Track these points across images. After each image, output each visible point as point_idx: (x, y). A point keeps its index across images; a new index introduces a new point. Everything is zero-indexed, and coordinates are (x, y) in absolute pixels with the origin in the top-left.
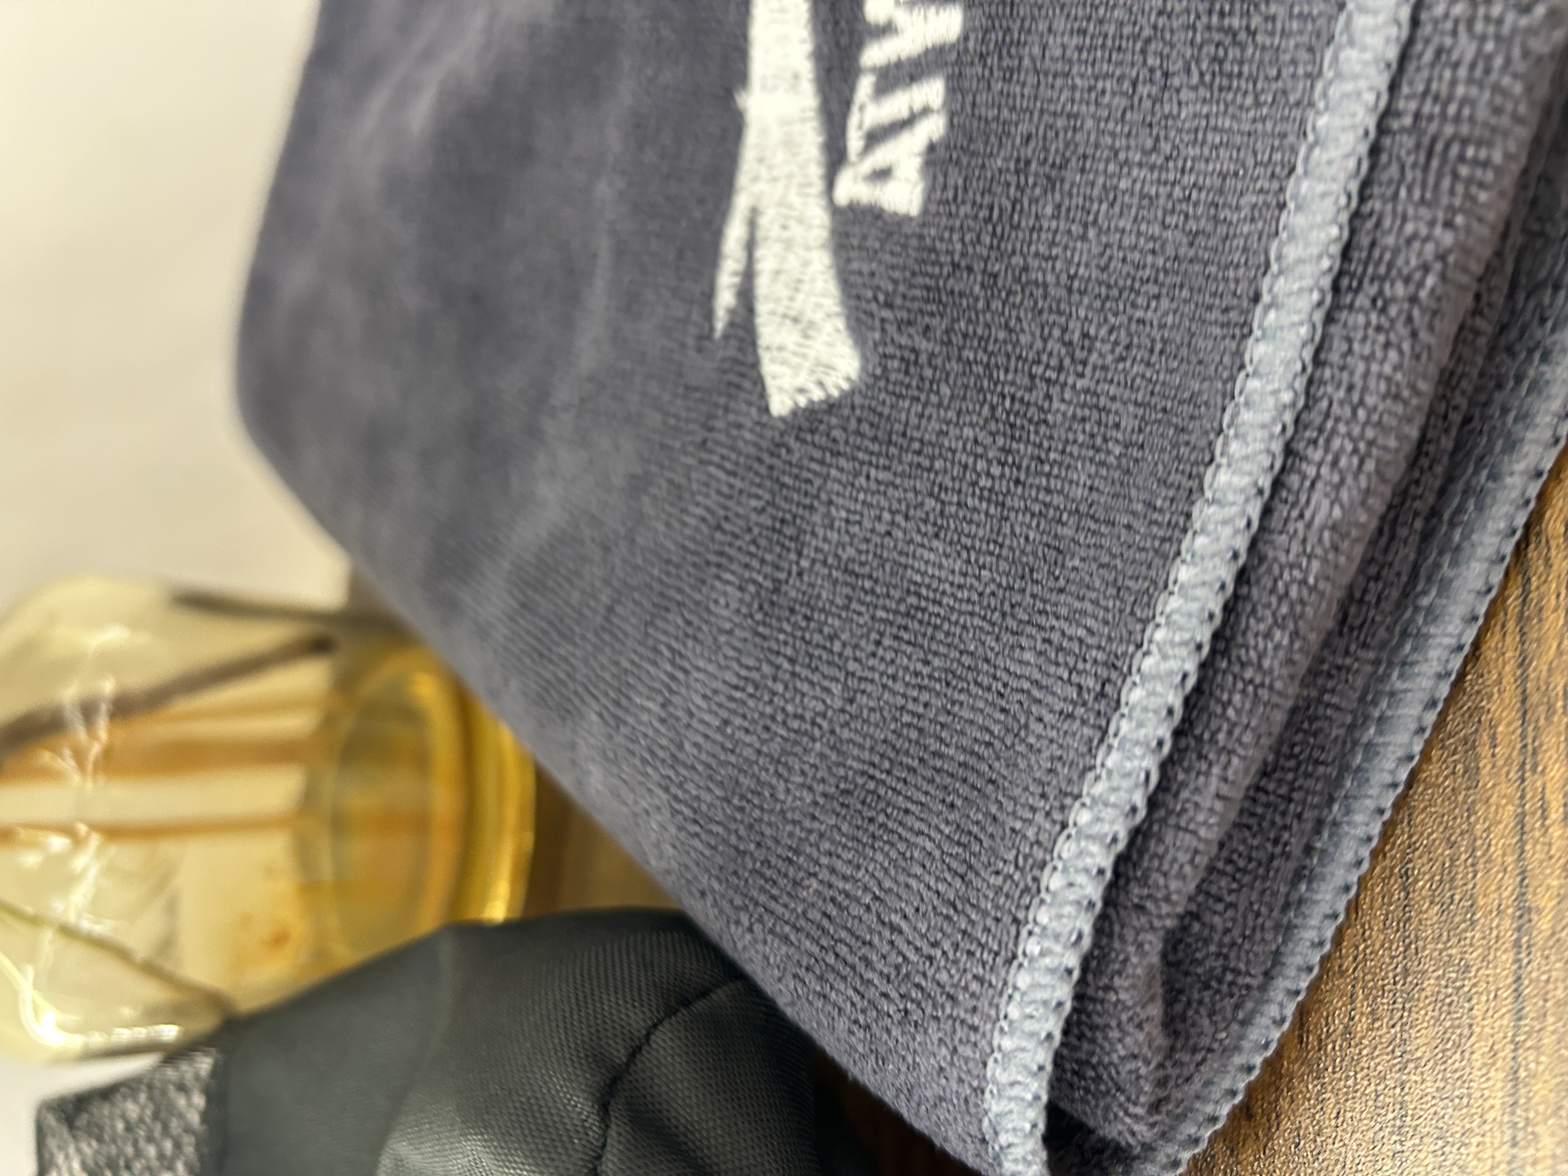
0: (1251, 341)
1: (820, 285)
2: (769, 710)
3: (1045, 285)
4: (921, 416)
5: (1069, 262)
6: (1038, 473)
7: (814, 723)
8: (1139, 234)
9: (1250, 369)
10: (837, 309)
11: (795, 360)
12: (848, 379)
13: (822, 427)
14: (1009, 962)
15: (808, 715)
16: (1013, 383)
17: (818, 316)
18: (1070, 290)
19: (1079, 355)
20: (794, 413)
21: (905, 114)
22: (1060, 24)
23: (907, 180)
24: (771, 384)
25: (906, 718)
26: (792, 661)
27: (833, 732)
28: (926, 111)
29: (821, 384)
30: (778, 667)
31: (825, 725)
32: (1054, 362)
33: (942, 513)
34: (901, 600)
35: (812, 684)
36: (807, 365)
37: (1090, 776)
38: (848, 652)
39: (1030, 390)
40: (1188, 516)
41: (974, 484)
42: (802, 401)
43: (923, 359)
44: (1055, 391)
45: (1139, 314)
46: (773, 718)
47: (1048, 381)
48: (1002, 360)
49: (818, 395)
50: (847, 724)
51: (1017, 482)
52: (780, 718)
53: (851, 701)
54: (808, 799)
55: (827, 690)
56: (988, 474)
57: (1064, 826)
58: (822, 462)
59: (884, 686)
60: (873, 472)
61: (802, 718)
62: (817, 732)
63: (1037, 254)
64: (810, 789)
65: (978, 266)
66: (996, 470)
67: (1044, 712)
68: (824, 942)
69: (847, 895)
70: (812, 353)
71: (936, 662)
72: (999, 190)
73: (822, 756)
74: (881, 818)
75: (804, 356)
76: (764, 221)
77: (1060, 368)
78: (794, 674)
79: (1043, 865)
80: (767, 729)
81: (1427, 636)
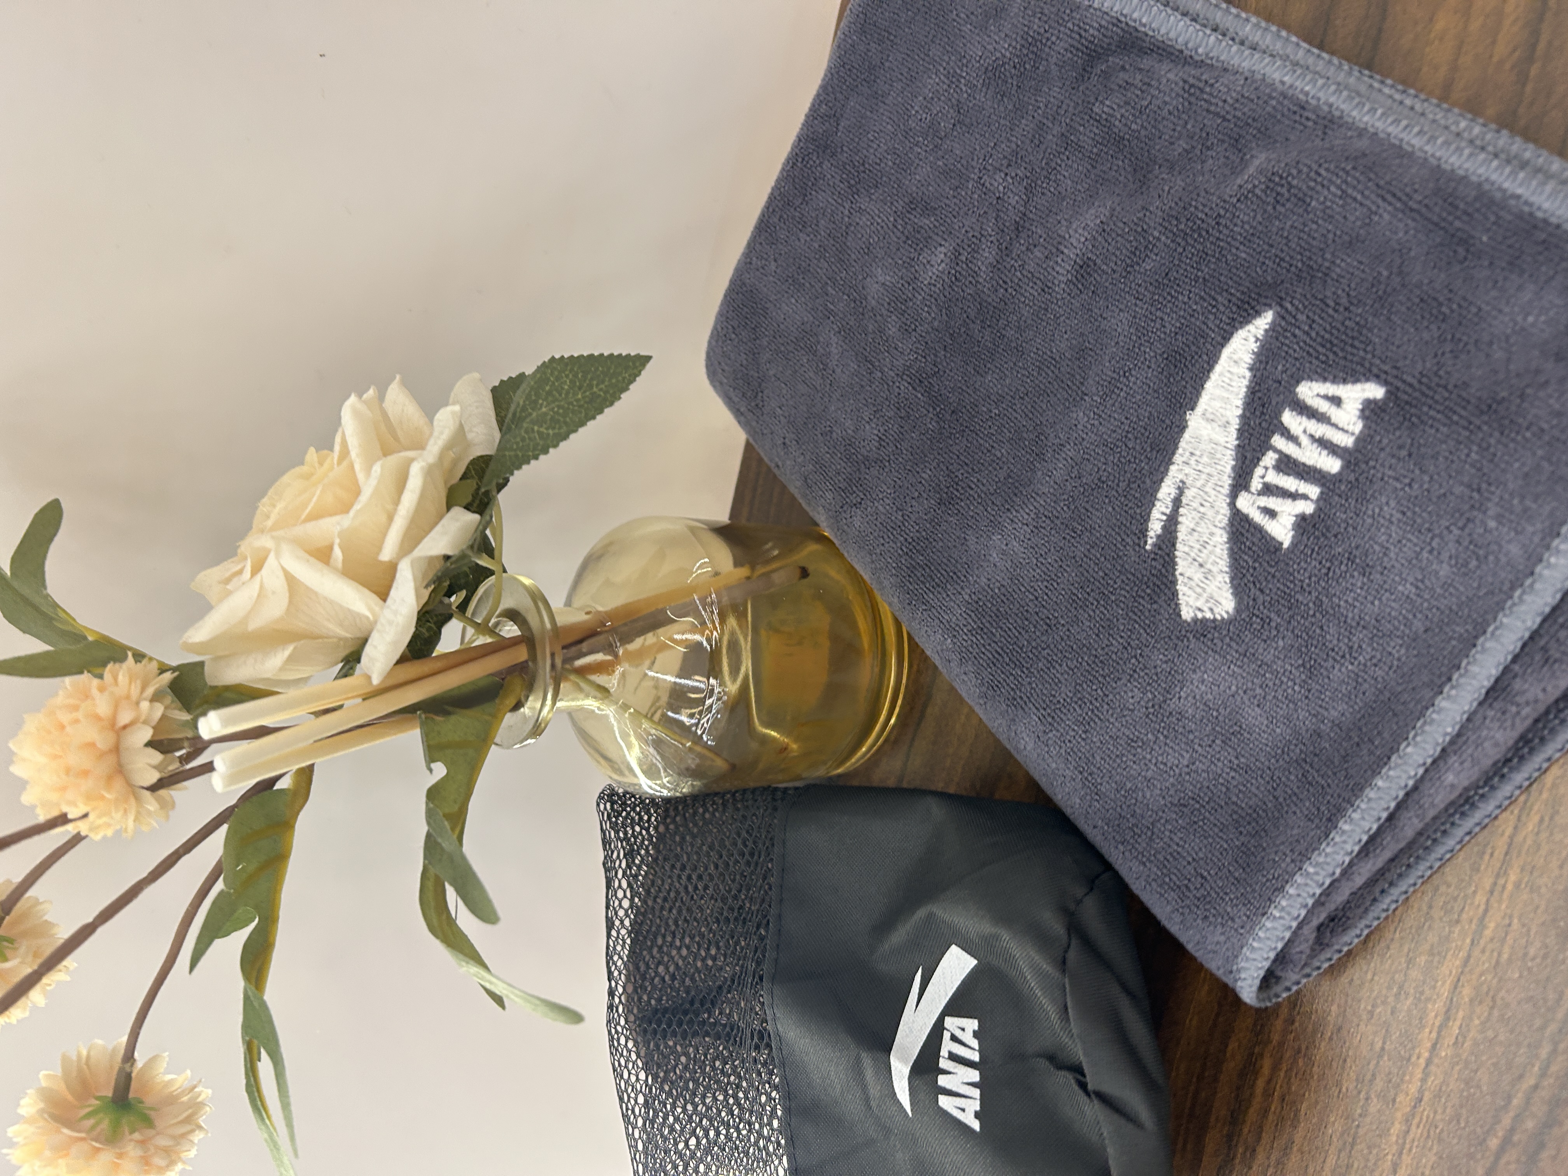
0: (1440, 697)
1: (1218, 550)
2: (1148, 757)
3: (1346, 617)
4: (1265, 650)
5: (1361, 611)
6: (1319, 698)
7: (1171, 768)
8: (1400, 613)
9: (1436, 708)
10: (1227, 569)
11: (1199, 590)
12: (1227, 612)
13: (1209, 636)
14: (1263, 914)
15: (1169, 765)
16: (1317, 655)
17: (1215, 569)
18: (1358, 624)
19: (1354, 654)
20: (1195, 620)
21: (1293, 490)
22: (1393, 503)
23: (1285, 526)
24: (1182, 600)
25: (1221, 780)
26: (1166, 737)
27: (1180, 775)
28: (1305, 497)
29: (1211, 610)
30: (1157, 738)
31: (1177, 771)
32: (1341, 653)
33: (1264, 698)
34: (1231, 727)
35: (1175, 751)
36: (1205, 595)
37: (1316, 852)
38: (1196, 741)
39: (1325, 661)
40: (1389, 758)
41: (1285, 691)
42: (1200, 615)
43: (1273, 624)
44: (1337, 667)
45: (1390, 649)
46: (1150, 761)
47: (1335, 660)
48: (1315, 642)
49: (1209, 615)
50: (1188, 774)
51: (1307, 697)
52: (1154, 761)
53: (1193, 764)
54: (1163, 803)
55: (1183, 756)
56: (1293, 689)
57: (1300, 869)
58: (1206, 653)
59: (1212, 762)
60: (1232, 666)
61: (1165, 764)
62: (1172, 773)
63: (1346, 601)
64: (1164, 798)
65: (1314, 594)
66: (1296, 688)
67: (1298, 812)
68: (1165, 871)
69: (1178, 853)
70: (1208, 590)
71: (1243, 760)
72: (1336, 563)
73: (1173, 785)
74: (1201, 823)
75: (1204, 589)
76: (1189, 494)
77: (1343, 657)
78: (1166, 744)
79: (1287, 882)
80: (1146, 765)
81: (1478, 808)
